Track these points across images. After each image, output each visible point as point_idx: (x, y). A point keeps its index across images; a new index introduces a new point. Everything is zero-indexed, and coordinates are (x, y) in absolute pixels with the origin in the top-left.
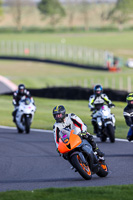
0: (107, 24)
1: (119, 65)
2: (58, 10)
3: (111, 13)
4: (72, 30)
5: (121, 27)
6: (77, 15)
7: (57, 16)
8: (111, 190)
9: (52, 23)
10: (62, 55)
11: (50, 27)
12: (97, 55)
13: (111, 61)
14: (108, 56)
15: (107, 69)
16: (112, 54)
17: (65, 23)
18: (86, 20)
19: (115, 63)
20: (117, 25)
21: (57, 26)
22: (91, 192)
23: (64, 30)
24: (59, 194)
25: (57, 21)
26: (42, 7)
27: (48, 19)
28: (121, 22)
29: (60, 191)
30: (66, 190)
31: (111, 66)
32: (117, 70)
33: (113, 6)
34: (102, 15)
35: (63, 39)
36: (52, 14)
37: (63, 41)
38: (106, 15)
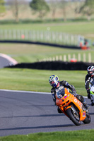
0: (79, 16)
1: (88, 45)
2: (44, 7)
3: (82, 8)
4: (55, 21)
5: (89, 18)
6: (58, 10)
7: (43, 11)
8: (83, 133)
9: (40, 17)
10: (48, 39)
11: (39, 19)
12: (72, 38)
13: (83, 42)
14: (81, 39)
15: (80, 48)
16: (83, 37)
17: (49, 16)
18: (64, 13)
19: (85, 44)
20: (86, 17)
21: (44, 18)
22: (69, 135)
23: (49, 21)
24: (46, 137)
25: (44, 15)
26: (33, 5)
27: (38, 13)
28: (89, 15)
29: (47, 135)
30: (51, 134)
31: (83, 45)
32: (87, 48)
33: (83, 3)
34: (76, 10)
35: (48, 27)
36: (40, 10)
37: (49, 29)
38: (78, 10)
